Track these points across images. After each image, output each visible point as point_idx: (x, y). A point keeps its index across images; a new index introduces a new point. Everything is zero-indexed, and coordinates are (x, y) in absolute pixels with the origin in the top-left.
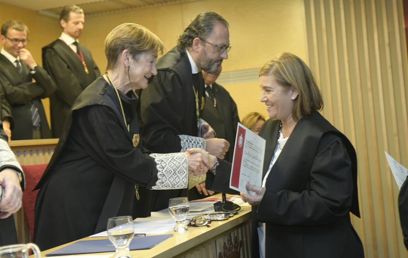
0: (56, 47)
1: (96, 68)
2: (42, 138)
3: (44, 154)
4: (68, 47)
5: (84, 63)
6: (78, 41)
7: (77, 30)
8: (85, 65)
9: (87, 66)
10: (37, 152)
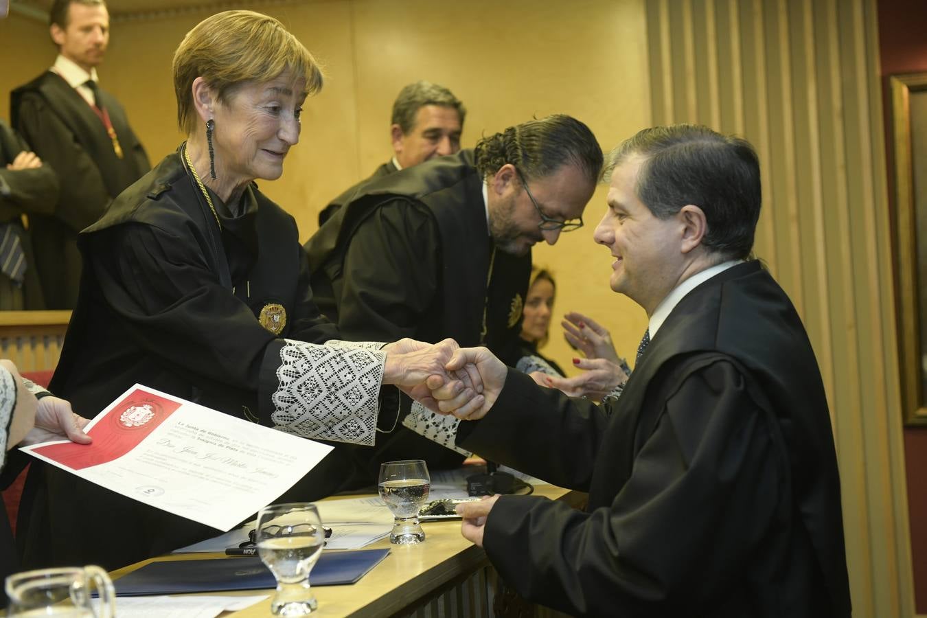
0: (46, 88)
1: (139, 148)
2: (27, 307)
3: (33, 347)
4: (74, 93)
5: (111, 131)
6: (95, 77)
7: (91, 46)
8: (114, 137)
9: (118, 139)
10: (19, 343)
